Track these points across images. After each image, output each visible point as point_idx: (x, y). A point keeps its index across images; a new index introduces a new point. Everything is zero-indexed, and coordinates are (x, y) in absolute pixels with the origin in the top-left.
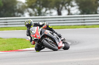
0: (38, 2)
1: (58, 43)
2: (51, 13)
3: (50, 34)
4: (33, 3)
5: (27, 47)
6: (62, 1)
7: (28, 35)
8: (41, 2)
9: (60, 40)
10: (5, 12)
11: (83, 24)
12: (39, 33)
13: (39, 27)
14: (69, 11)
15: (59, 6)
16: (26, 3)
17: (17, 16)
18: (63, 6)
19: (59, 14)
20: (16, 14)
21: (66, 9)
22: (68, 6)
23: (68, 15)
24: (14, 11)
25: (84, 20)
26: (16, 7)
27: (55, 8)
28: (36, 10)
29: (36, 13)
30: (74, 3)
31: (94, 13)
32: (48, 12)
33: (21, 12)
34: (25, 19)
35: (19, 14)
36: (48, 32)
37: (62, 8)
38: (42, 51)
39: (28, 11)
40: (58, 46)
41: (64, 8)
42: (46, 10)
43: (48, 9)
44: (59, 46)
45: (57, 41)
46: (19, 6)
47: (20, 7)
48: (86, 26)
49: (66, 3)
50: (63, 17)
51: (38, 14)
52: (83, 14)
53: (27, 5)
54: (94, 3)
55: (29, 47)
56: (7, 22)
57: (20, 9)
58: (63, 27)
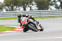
0: (11, 2)
2: (19, 9)
4: (8, 3)
5: (5, 31)
6: (26, 2)
7: (19, 22)
8: (13, 3)
11: (40, 16)
14: (31, 8)
15: (24, 5)
18: (27, 5)
19: (25, 10)
21: (29, 6)
22: (30, 5)
23: (30, 10)
25: (40, 13)
27: (22, 6)
28: (10, 7)
30: (34, 3)
31: (46, 9)
34: (3, 13)
37: (26, 6)
39: (5, 8)
40: (37, 29)
41: (27, 6)
42: (16, 8)
43: (17, 7)
45: (37, 26)
48: (41, 17)
49: (29, 3)
50: (27, 12)
51: (11, 10)
52: (40, 10)
53: (4, 4)
54: (46, 3)
55: (6, 31)
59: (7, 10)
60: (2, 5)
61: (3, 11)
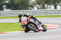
1: (38, 27)
2: (50, 7)
3: (33, 21)
7: (20, 22)
8: (45, 1)
9: (40, 25)
10: (22, 6)
12: (26, 20)
13: (26, 17)
15: (55, 3)
16: (35, 1)
17: (30, 9)
19: (56, 8)
20: (29, 8)
21: (60, 5)
24: (28, 6)
26: (29, 4)
27: (53, 4)
28: (41, 5)
29: (41, 8)
32: (49, 7)
33: (32, 7)
35: (31, 8)
36: (32, 20)
37: (57, 4)
38: (29, 32)
39: (36, 6)
41: (58, 4)
42: (48, 6)
44: (39, 29)
47: (32, 4)
50: (58, 10)
51: (42, 8)
53: (35, 2)
57: (31, 5)
58: (58, 16)
59: (38, 8)
61: (34, 9)
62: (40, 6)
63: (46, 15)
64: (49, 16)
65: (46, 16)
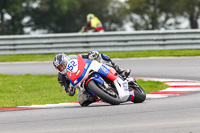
0: (152, 1)
2: (177, 23)
4: (140, 3)
15: (193, 10)
16: (127, 2)
17: (110, 30)
19: (194, 25)
20: (107, 25)
26: (107, 12)
27: (186, 13)
28: (147, 17)
29: (147, 24)
34: (124, 35)
35: (113, 26)
37: (199, 14)
39: (131, 20)
42: (167, 18)
43: (170, 15)
46: (113, 8)
47: (116, 11)
51: (150, 26)
56: (87, 42)
57: (114, 15)
59: (136, 27)
60: (119, 10)
62: (143, 18)
63: (162, 48)
64: (172, 53)
65: (161, 54)
